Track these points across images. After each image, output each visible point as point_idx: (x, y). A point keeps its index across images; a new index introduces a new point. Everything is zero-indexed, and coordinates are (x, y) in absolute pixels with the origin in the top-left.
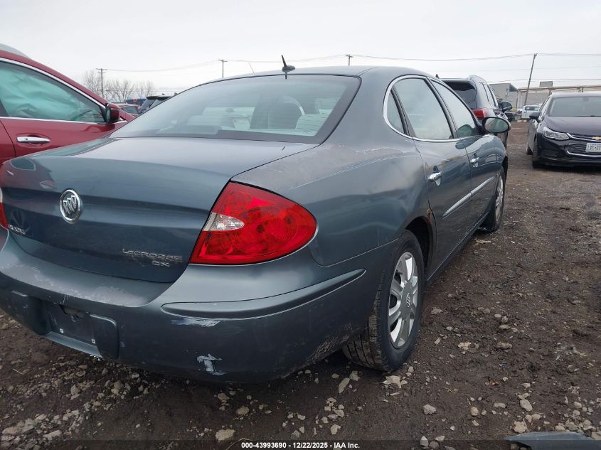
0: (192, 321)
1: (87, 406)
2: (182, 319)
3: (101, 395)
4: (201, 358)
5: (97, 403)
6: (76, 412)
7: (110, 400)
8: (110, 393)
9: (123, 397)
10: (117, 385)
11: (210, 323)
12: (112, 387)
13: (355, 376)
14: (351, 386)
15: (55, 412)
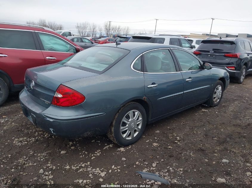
0: (48, 119)
1: (37, 138)
2: (46, 118)
3: (42, 136)
4: (50, 129)
5: (40, 138)
6: (34, 139)
7: (43, 138)
8: (44, 136)
9: (47, 138)
10: (47, 134)
11: (51, 120)
12: (45, 134)
13: (111, 146)
14: (108, 148)
15: (29, 138)
